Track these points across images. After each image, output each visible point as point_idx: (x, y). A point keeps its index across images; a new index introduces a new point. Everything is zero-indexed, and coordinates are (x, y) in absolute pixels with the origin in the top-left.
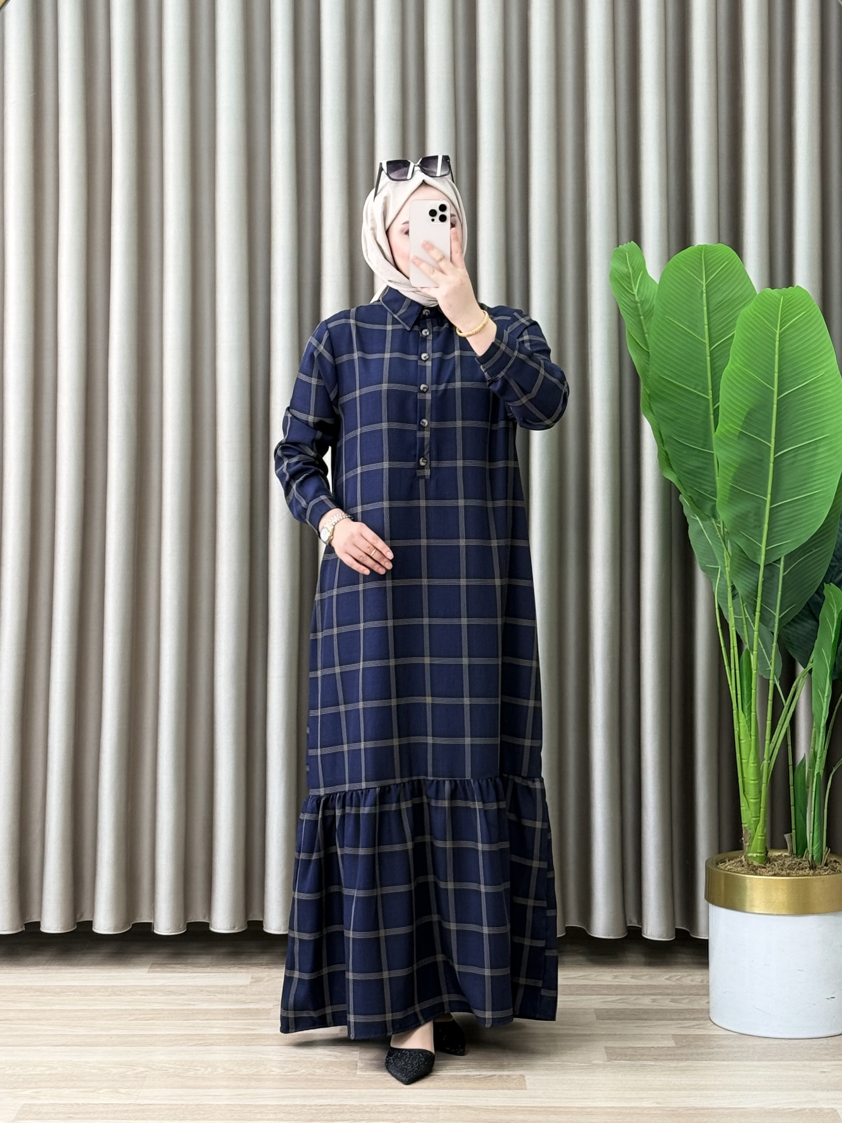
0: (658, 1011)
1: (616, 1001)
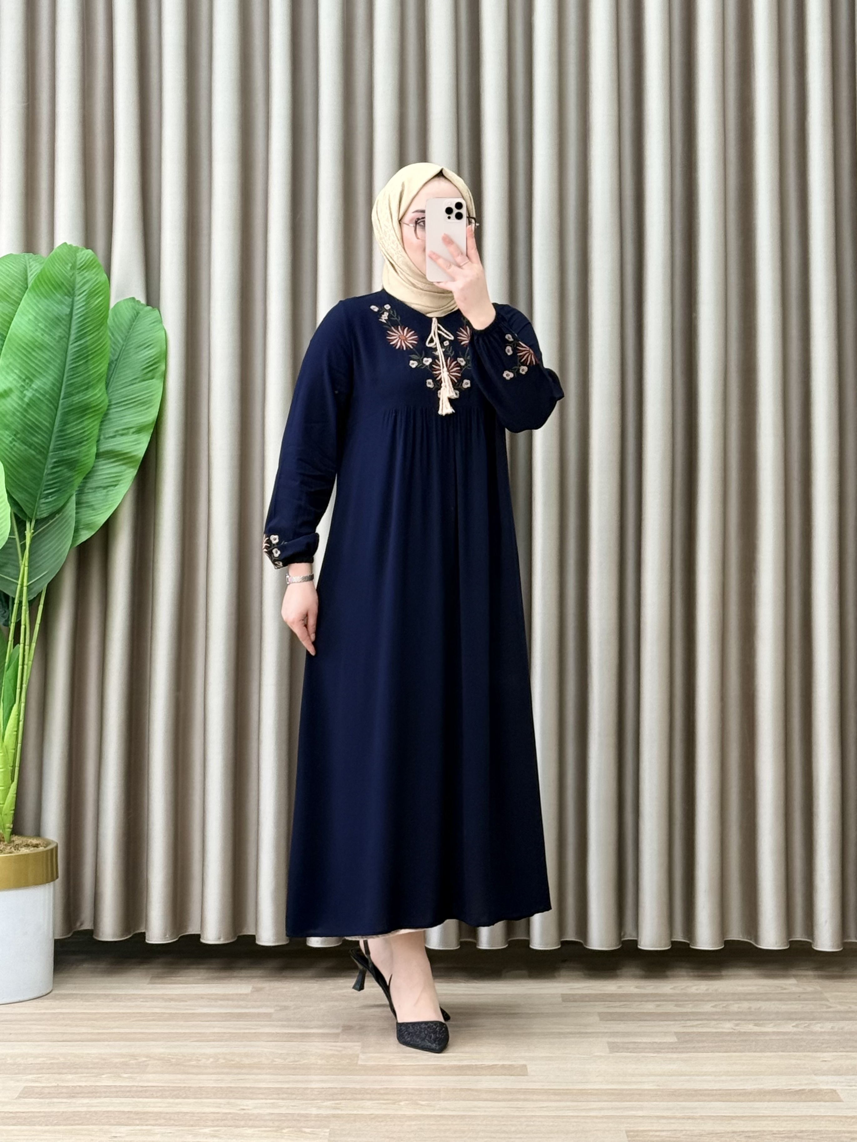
0: (661, 1014)
1: (620, 1007)
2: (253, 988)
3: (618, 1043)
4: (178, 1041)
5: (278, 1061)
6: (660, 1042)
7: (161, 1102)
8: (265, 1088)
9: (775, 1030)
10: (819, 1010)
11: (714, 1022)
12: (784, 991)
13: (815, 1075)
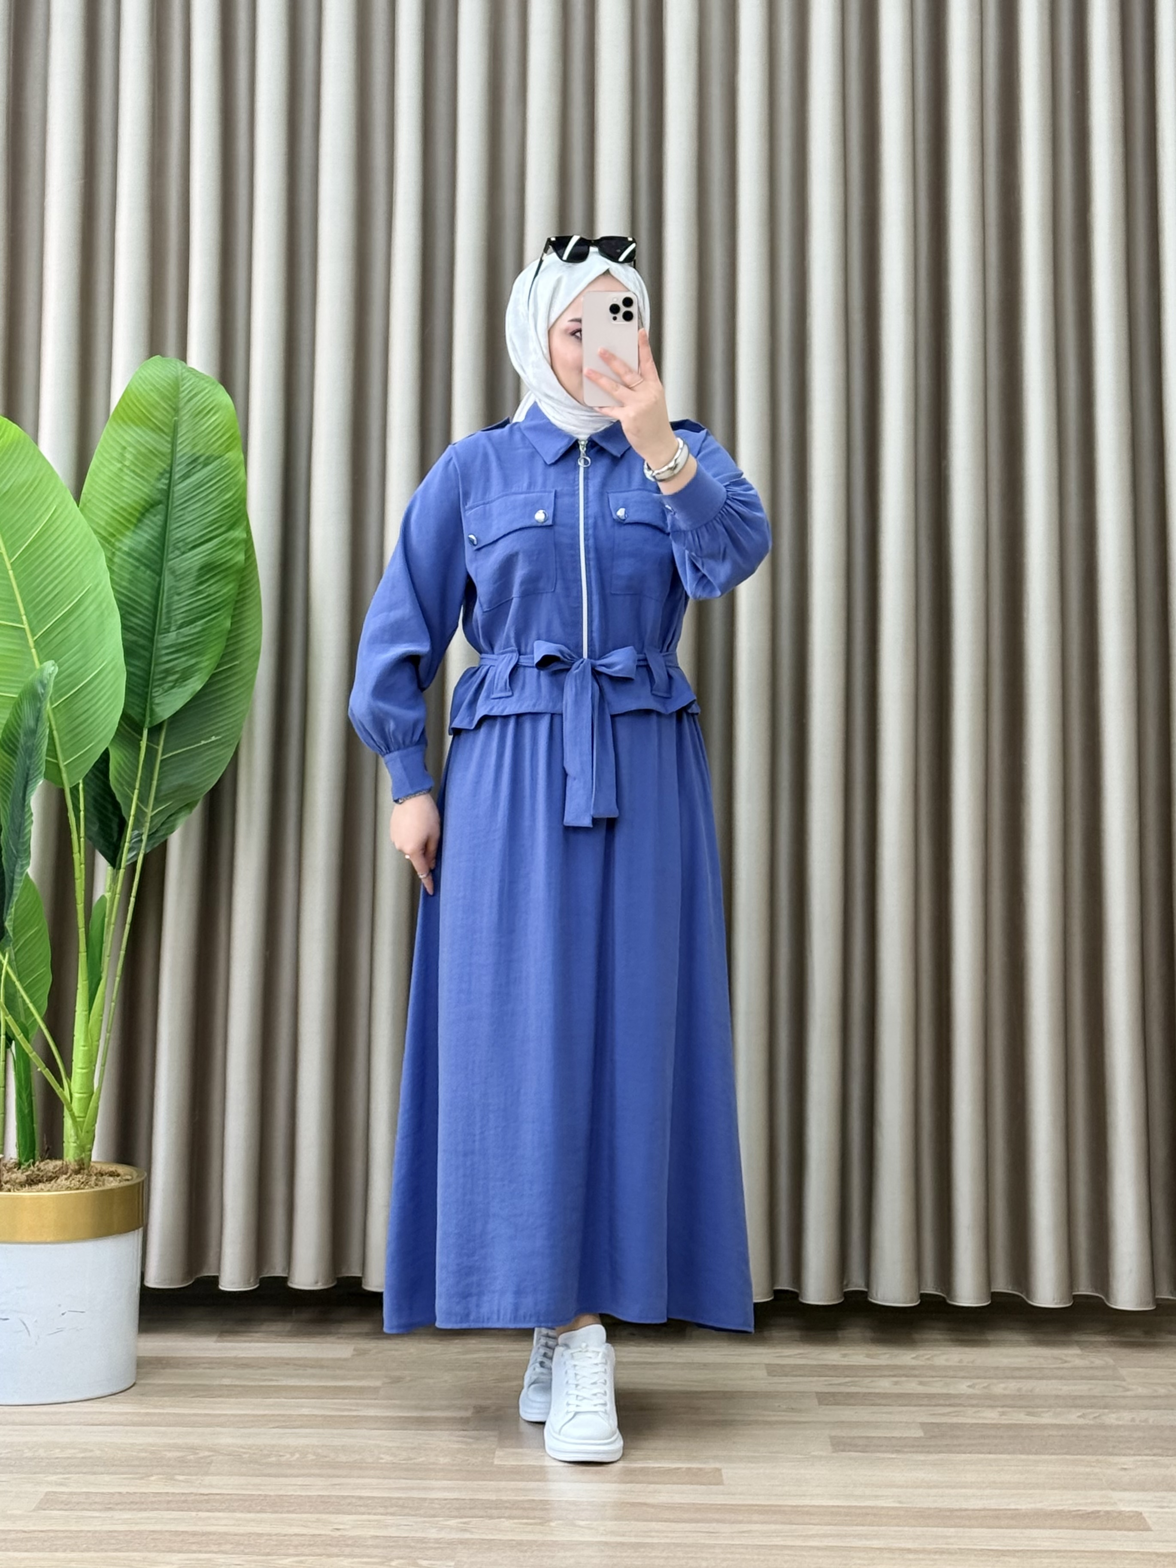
0: (900, 1396)
1: (845, 1384)
2: (355, 1350)
3: (844, 1438)
4: (252, 1427)
5: (387, 1458)
6: (901, 1438)
7: (227, 1518)
8: (369, 1498)
9: (1054, 1421)
10: (1113, 1394)
11: (970, 1411)
12: (1065, 1365)
13: (1113, 1489)
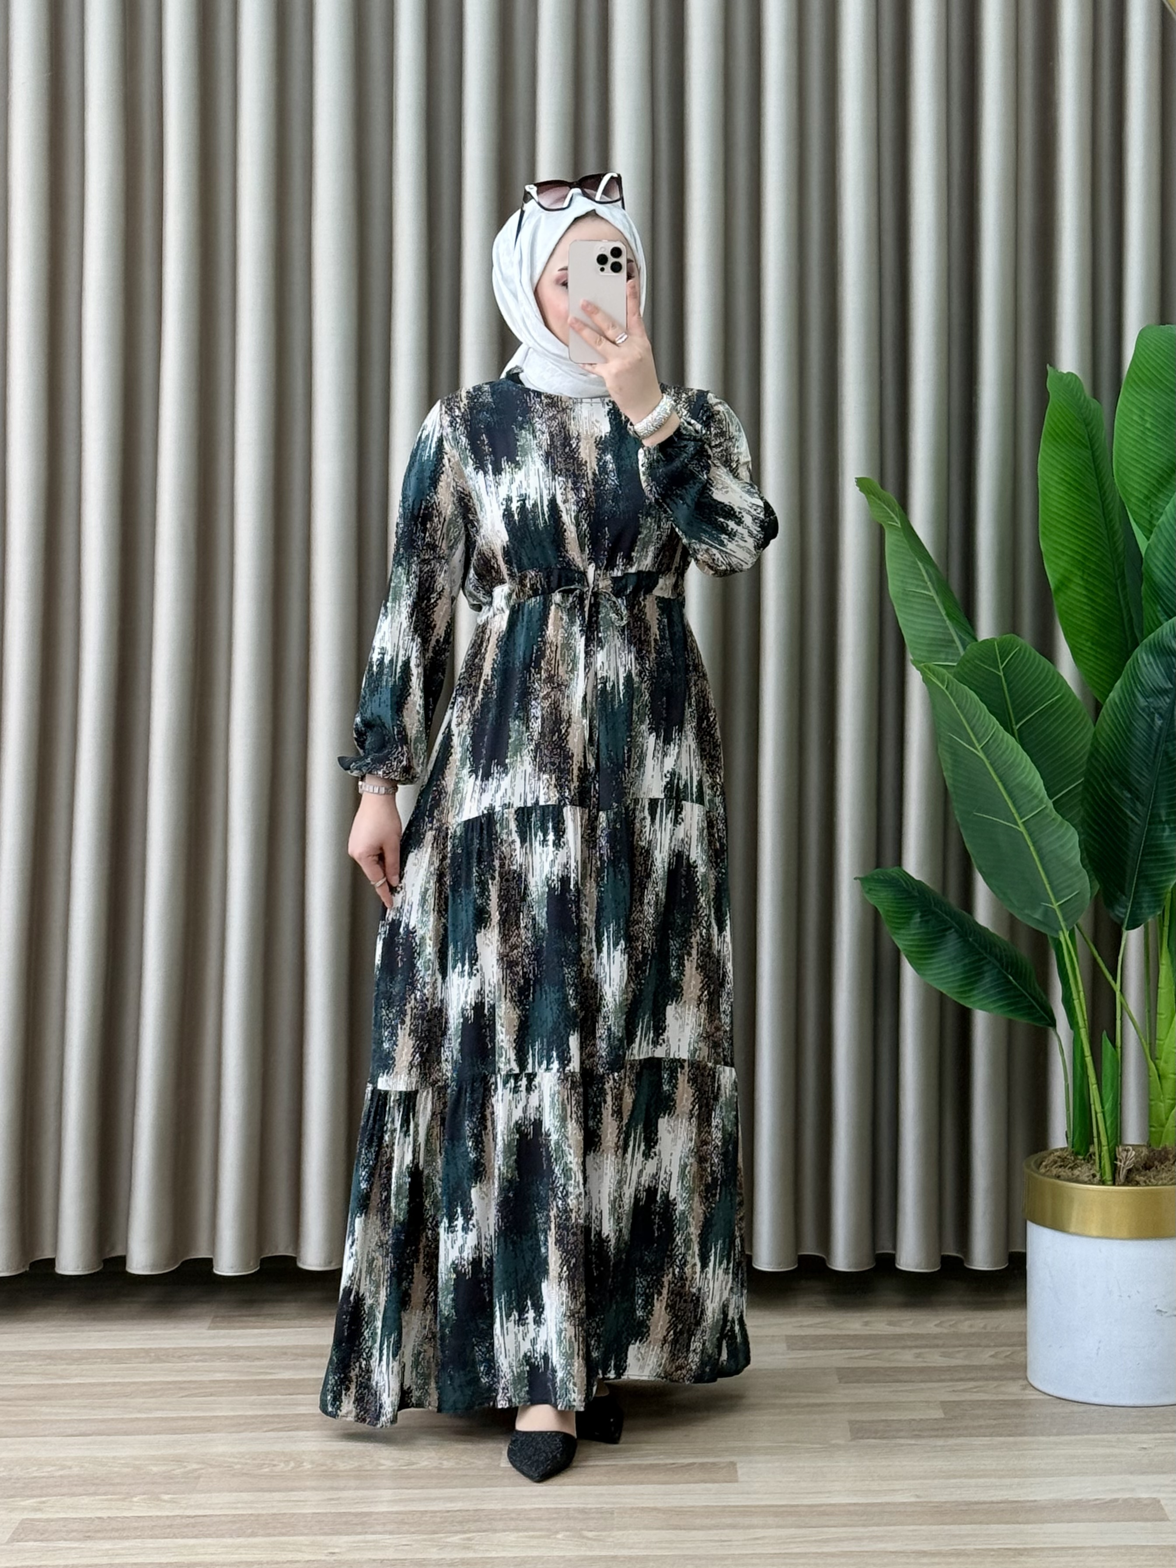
0: (922, 1370)
1: (866, 1357)
3: (863, 1422)
6: (921, 1420)
8: (366, 1514)
11: (992, 1385)
13: (1132, 1473)
